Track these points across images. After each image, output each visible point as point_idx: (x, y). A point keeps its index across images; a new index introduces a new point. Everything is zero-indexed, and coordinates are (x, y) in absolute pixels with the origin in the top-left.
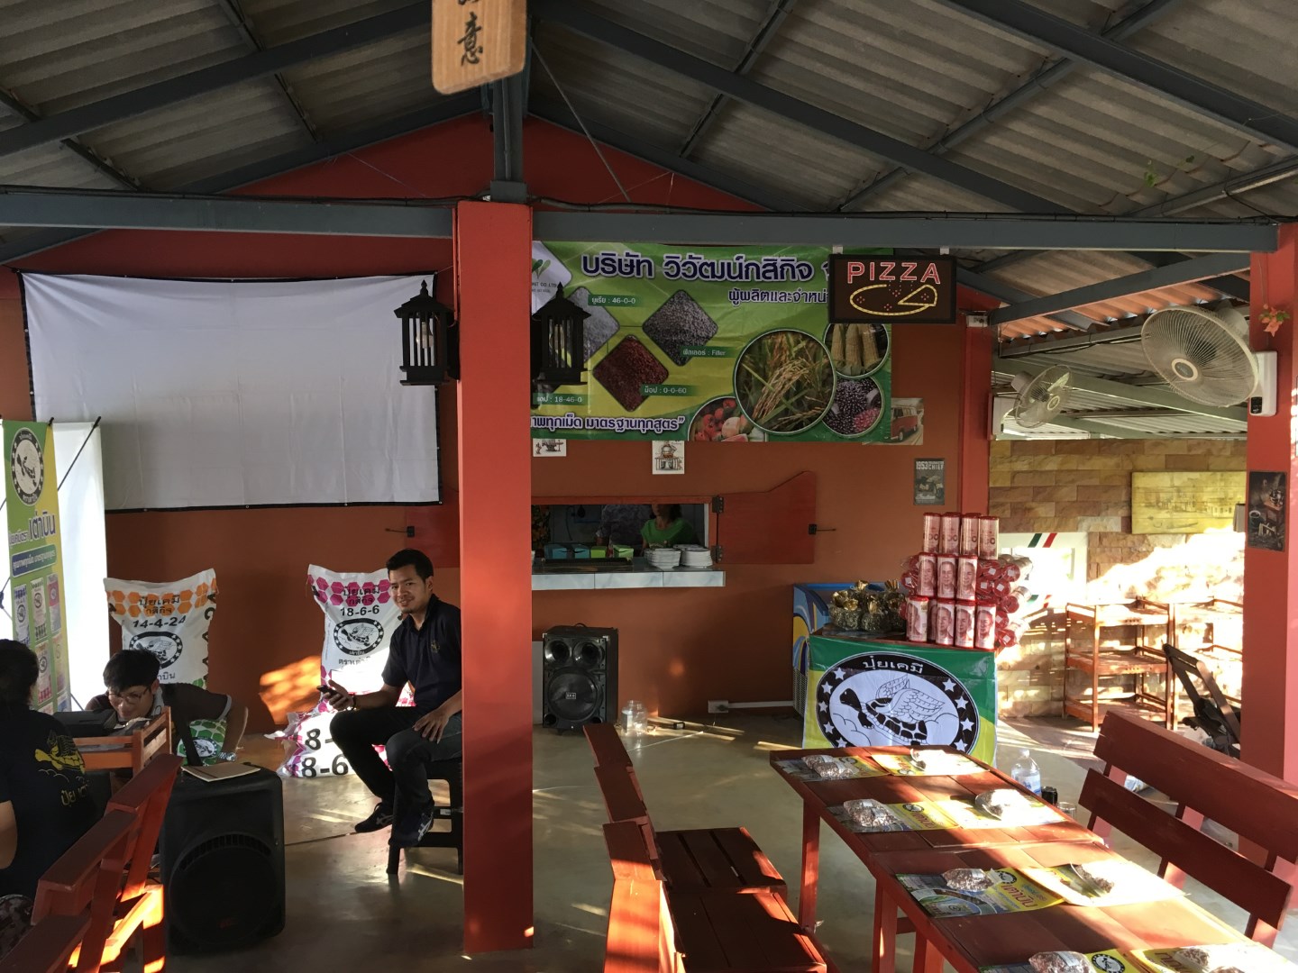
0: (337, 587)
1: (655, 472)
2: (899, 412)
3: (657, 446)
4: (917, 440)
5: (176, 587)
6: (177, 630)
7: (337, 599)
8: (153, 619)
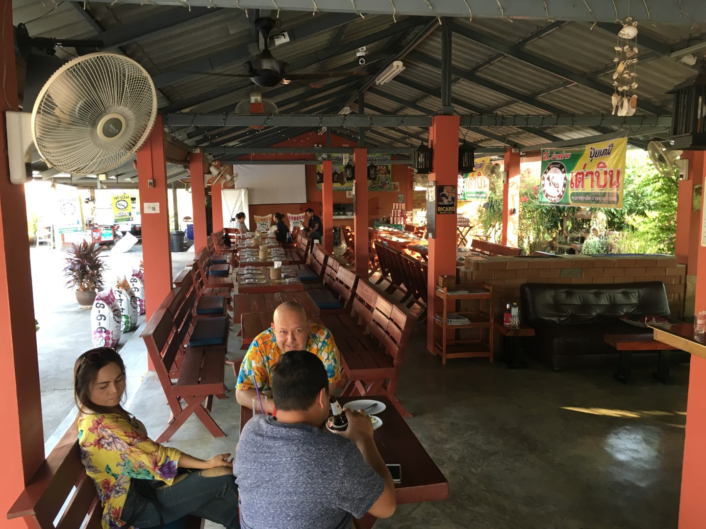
0: (292, 217)
1: (347, 197)
2: (395, 185)
3: (347, 192)
4: (398, 190)
5: (266, 217)
6: (267, 224)
7: (292, 219)
8: (262, 222)
